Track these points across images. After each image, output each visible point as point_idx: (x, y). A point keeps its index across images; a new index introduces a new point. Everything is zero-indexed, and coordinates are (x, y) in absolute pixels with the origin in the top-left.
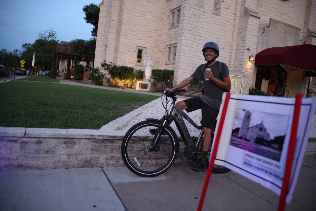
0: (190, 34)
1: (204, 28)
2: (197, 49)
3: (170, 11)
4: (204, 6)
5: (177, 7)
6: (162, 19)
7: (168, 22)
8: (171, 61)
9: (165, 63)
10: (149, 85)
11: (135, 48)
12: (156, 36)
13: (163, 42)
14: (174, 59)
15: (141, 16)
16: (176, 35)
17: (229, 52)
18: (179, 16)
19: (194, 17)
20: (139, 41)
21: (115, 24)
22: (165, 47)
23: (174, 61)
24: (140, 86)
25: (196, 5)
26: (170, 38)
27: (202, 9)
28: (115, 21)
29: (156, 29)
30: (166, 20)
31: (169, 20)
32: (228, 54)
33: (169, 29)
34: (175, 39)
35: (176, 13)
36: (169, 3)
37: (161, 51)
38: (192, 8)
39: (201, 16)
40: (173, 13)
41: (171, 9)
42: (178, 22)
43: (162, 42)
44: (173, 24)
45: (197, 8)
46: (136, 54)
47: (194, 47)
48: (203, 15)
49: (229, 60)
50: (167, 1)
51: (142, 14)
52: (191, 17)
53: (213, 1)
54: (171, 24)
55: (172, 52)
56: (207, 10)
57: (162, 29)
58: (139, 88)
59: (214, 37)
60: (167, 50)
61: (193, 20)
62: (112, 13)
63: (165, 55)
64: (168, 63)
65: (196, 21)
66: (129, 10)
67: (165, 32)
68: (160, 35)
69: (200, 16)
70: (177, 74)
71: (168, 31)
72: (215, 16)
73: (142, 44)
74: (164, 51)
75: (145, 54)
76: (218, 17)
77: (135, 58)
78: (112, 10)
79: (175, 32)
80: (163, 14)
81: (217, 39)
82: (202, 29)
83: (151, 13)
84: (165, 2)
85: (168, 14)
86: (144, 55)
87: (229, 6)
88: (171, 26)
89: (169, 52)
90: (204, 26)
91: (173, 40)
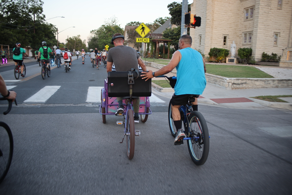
0: (262, 25)
1: (271, 20)
2: (267, 35)
3: (244, 9)
4: (271, 5)
5: (250, 6)
6: (238, 14)
7: (243, 16)
8: (248, 43)
9: (242, 44)
10: (235, 60)
11: (222, 36)
12: (235, 26)
13: (240, 30)
14: (250, 42)
15: (225, 14)
16: (250, 25)
17: (288, 34)
18: (252, 13)
19: (264, 14)
20: (224, 31)
21: (210, 22)
22: (241, 33)
23: (250, 43)
24: (228, 60)
25: (266, 6)
26: (245, 27)
27: (270, 8)
28: (210, 20)
29: (234, 21)
30: (241, 15)
31: (243, 15)
32: (287, 35)
33: (244, 21)
34: (250, 28)
35: (250, 10)
36: (242, 3)
37: (238, 36)
38: (263, 8)
39: (270, 13)
40: (247, 10)
41: (245, 7)
42: (252, 17)
43: (238, 30)
44: (247, 18)
45: (267, 7)
46: (223, 40)
47: (265, 33)
48: (271, 12)
49: (288, 39)
50: (241, 1)
51: (225, 13)
52: (263, 14)
53: (277, 1)
54: (245, 18)
55: (248, 37)
56: (273, 7)
57: (238, 21)
58: (228, 62)
59: (278, 25)
60: (243, 35)
61: (264, 16)
62: (207, 15)
63: (242, 39)
64: (245, 44)
65: (266, 16)
66: (217, 11)
67: (241, 23)
68: (237, 25)
69: (268, 12)
70: (255, 52)
71: (243, 22)
72: (278, 10)
73: (226, 33)
74: (241, 36)
75: (229, 39)
76: (281, 11)
77: (223, 43)
78: (207, 13)
79: (250, 23)
80: (239, 10)
81: (280, 26)
82: (270, 21)
83: (231, 11)
84: (240, 2)
85: (243, 11)
86: (227, 40)
87: (288, 2)
88: (245, 19)
89: (245, 36)
90: (271, 19)
91: (248, 29)
